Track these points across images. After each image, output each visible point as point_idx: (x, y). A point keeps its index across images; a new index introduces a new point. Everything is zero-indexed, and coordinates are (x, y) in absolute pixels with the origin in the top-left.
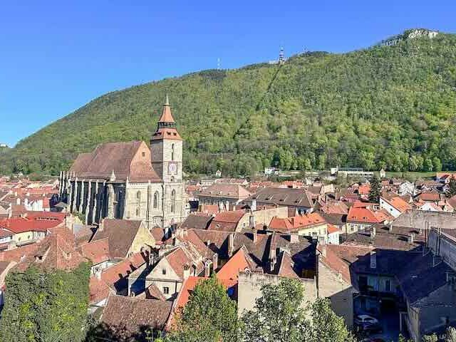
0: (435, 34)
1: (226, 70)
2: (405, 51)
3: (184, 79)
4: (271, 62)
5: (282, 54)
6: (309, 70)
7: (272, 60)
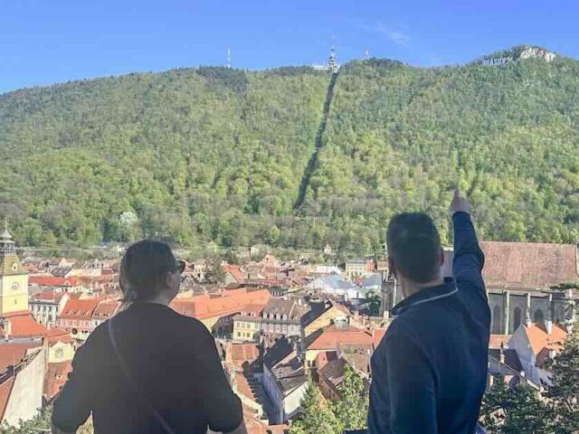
0: (553, 56)
1: (243, 71)
2: (519, 76)
3: (169, 77)
4: (318, 67)
5: (333, 55)
6: (383, 88)
7: (319, 64)
